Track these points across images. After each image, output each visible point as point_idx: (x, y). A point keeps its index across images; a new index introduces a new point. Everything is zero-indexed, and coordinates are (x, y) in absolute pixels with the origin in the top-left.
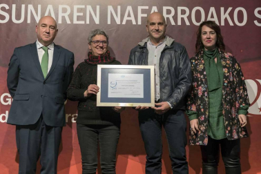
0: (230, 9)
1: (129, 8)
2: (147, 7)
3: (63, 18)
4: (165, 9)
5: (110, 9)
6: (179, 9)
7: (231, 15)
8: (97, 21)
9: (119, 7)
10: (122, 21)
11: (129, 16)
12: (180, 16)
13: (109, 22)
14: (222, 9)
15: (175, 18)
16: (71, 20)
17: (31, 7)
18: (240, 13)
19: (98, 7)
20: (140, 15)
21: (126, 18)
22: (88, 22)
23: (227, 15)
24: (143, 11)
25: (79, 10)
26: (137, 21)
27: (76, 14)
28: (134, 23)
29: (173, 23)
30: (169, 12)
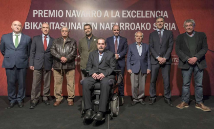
0: (145, 23)
1: (108, 24)
2: (114, 23)
4: (120, 24)
5: (101, 24)
6: (126, 24)
7: (145, 26)
8: (96, 28)
9: (104, 23)
12: (126, 26)
13: (100, 29)
14: (142, 24)
15: (124, 27)
17: (72, 23)
18: (148, 25)
19: (96, 23)
20: (111, 26)
21: (106, 27)
23: (143, 26)
24: (113, 25)
28: (109, 29)
29: (123, 29)
30: (122, 25)
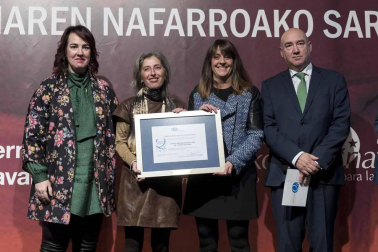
0: (288, 12)
1: (137, 12)
2: (163, 10)
3: (36, 27)
4: (190, 12)
5: (107, 12)
6: (212, 12)
7: (290, 21)
9: (121, 10)
10: (125, 31)
11: (136, 22)
12: (212, 23)
13: (106, 33)
14: (276, 13)
15: (206, 26)
16: (48, 29)
18: (303, 19)
19: (89, 10)
20: (153, 22)
21: (131, 26)
23: (283, 21)
24: (158, 16)
25: (60, 15)
26: (148, 32)
27: (55, 21)
28: (144, 33)
29: (202, 34)
30: (196, 17)
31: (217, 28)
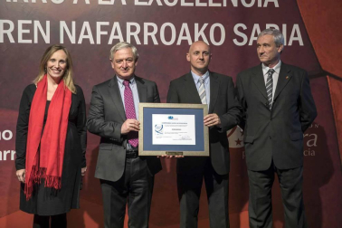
0: (206, 25)
1: (86, 24)
2: (107, 23)
4: (129, 25)
5: (63, 24)
6: (146, 25)
7: (207, 32)
8: (47, 40)
9: (74, 23)
10: (77, 39)
11: (86, 33)
12: (146, 34)
13: (62, 42)
14: (196, 25)
15: (141, 36)
16: (15, 36)
18: (217, 30)
19: (48, 23)
20: (99, 33)
21: (82, 36)
22: (36, 41)
23: (202, 33)
24: (103, 28)
25: (25, 26)
26: (95, 41)
27: (21, 32)
28: (92, 42)
29: (138, 42)
30: (133, 29)
31: (150, 38)
